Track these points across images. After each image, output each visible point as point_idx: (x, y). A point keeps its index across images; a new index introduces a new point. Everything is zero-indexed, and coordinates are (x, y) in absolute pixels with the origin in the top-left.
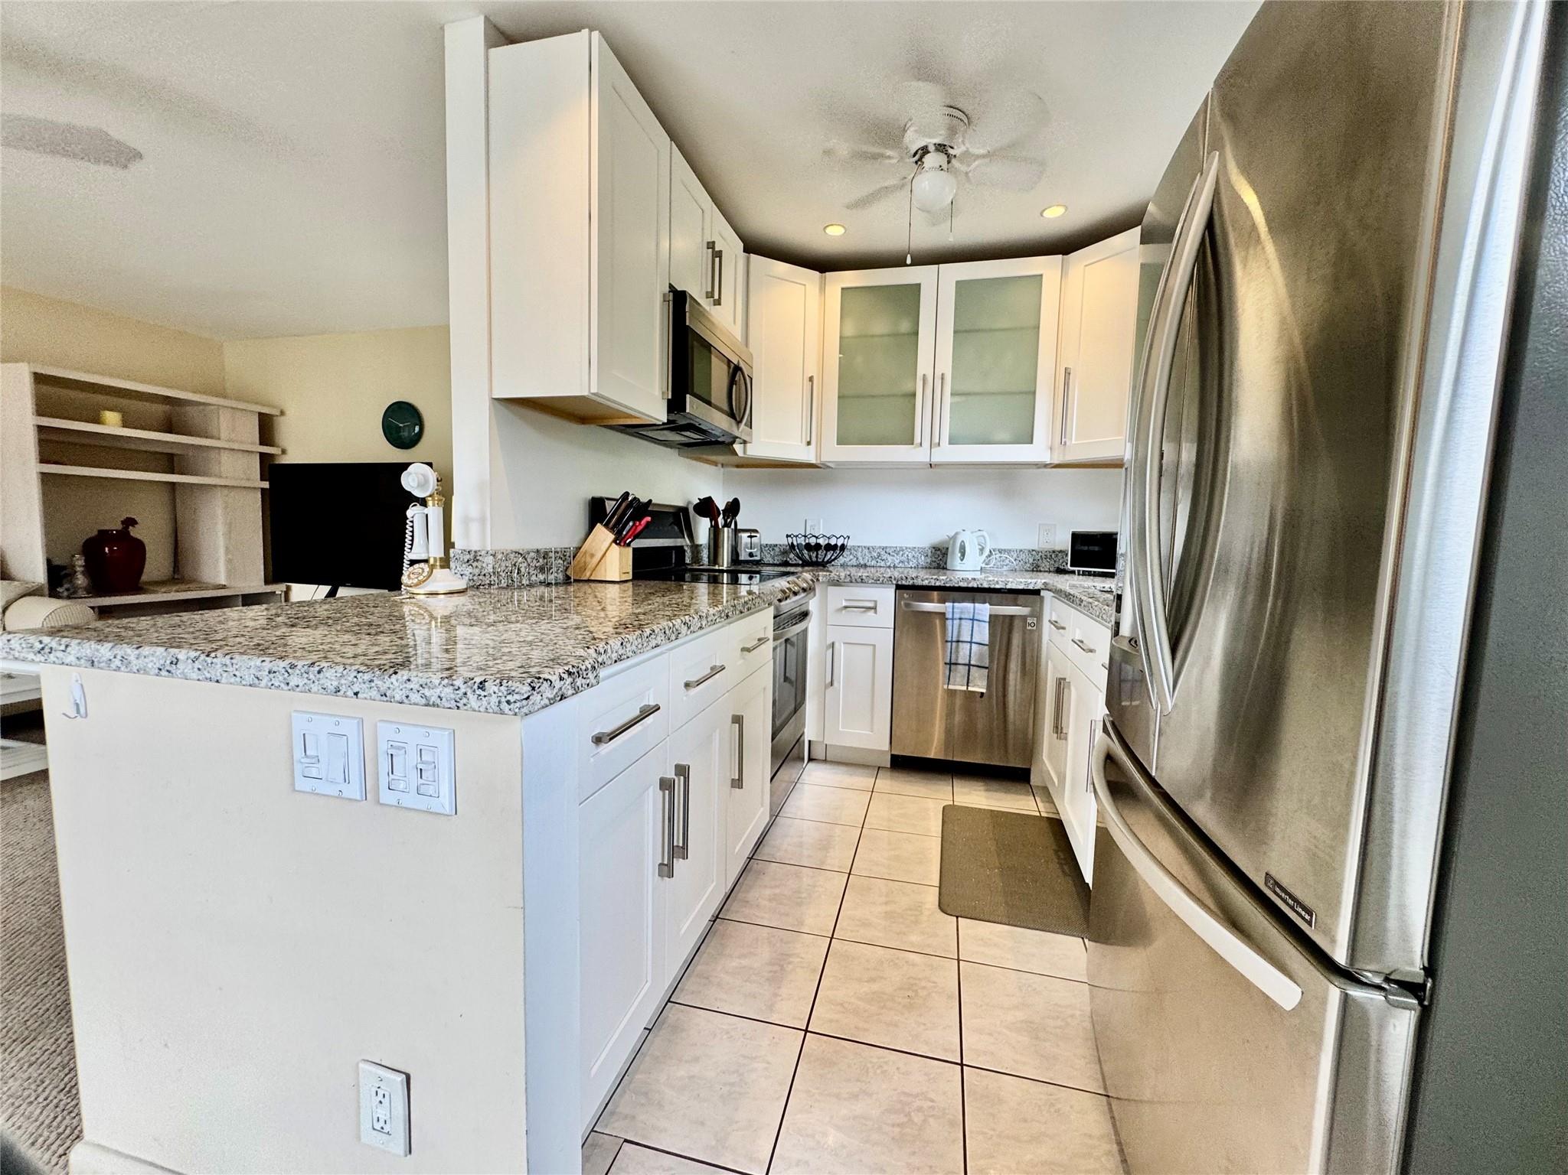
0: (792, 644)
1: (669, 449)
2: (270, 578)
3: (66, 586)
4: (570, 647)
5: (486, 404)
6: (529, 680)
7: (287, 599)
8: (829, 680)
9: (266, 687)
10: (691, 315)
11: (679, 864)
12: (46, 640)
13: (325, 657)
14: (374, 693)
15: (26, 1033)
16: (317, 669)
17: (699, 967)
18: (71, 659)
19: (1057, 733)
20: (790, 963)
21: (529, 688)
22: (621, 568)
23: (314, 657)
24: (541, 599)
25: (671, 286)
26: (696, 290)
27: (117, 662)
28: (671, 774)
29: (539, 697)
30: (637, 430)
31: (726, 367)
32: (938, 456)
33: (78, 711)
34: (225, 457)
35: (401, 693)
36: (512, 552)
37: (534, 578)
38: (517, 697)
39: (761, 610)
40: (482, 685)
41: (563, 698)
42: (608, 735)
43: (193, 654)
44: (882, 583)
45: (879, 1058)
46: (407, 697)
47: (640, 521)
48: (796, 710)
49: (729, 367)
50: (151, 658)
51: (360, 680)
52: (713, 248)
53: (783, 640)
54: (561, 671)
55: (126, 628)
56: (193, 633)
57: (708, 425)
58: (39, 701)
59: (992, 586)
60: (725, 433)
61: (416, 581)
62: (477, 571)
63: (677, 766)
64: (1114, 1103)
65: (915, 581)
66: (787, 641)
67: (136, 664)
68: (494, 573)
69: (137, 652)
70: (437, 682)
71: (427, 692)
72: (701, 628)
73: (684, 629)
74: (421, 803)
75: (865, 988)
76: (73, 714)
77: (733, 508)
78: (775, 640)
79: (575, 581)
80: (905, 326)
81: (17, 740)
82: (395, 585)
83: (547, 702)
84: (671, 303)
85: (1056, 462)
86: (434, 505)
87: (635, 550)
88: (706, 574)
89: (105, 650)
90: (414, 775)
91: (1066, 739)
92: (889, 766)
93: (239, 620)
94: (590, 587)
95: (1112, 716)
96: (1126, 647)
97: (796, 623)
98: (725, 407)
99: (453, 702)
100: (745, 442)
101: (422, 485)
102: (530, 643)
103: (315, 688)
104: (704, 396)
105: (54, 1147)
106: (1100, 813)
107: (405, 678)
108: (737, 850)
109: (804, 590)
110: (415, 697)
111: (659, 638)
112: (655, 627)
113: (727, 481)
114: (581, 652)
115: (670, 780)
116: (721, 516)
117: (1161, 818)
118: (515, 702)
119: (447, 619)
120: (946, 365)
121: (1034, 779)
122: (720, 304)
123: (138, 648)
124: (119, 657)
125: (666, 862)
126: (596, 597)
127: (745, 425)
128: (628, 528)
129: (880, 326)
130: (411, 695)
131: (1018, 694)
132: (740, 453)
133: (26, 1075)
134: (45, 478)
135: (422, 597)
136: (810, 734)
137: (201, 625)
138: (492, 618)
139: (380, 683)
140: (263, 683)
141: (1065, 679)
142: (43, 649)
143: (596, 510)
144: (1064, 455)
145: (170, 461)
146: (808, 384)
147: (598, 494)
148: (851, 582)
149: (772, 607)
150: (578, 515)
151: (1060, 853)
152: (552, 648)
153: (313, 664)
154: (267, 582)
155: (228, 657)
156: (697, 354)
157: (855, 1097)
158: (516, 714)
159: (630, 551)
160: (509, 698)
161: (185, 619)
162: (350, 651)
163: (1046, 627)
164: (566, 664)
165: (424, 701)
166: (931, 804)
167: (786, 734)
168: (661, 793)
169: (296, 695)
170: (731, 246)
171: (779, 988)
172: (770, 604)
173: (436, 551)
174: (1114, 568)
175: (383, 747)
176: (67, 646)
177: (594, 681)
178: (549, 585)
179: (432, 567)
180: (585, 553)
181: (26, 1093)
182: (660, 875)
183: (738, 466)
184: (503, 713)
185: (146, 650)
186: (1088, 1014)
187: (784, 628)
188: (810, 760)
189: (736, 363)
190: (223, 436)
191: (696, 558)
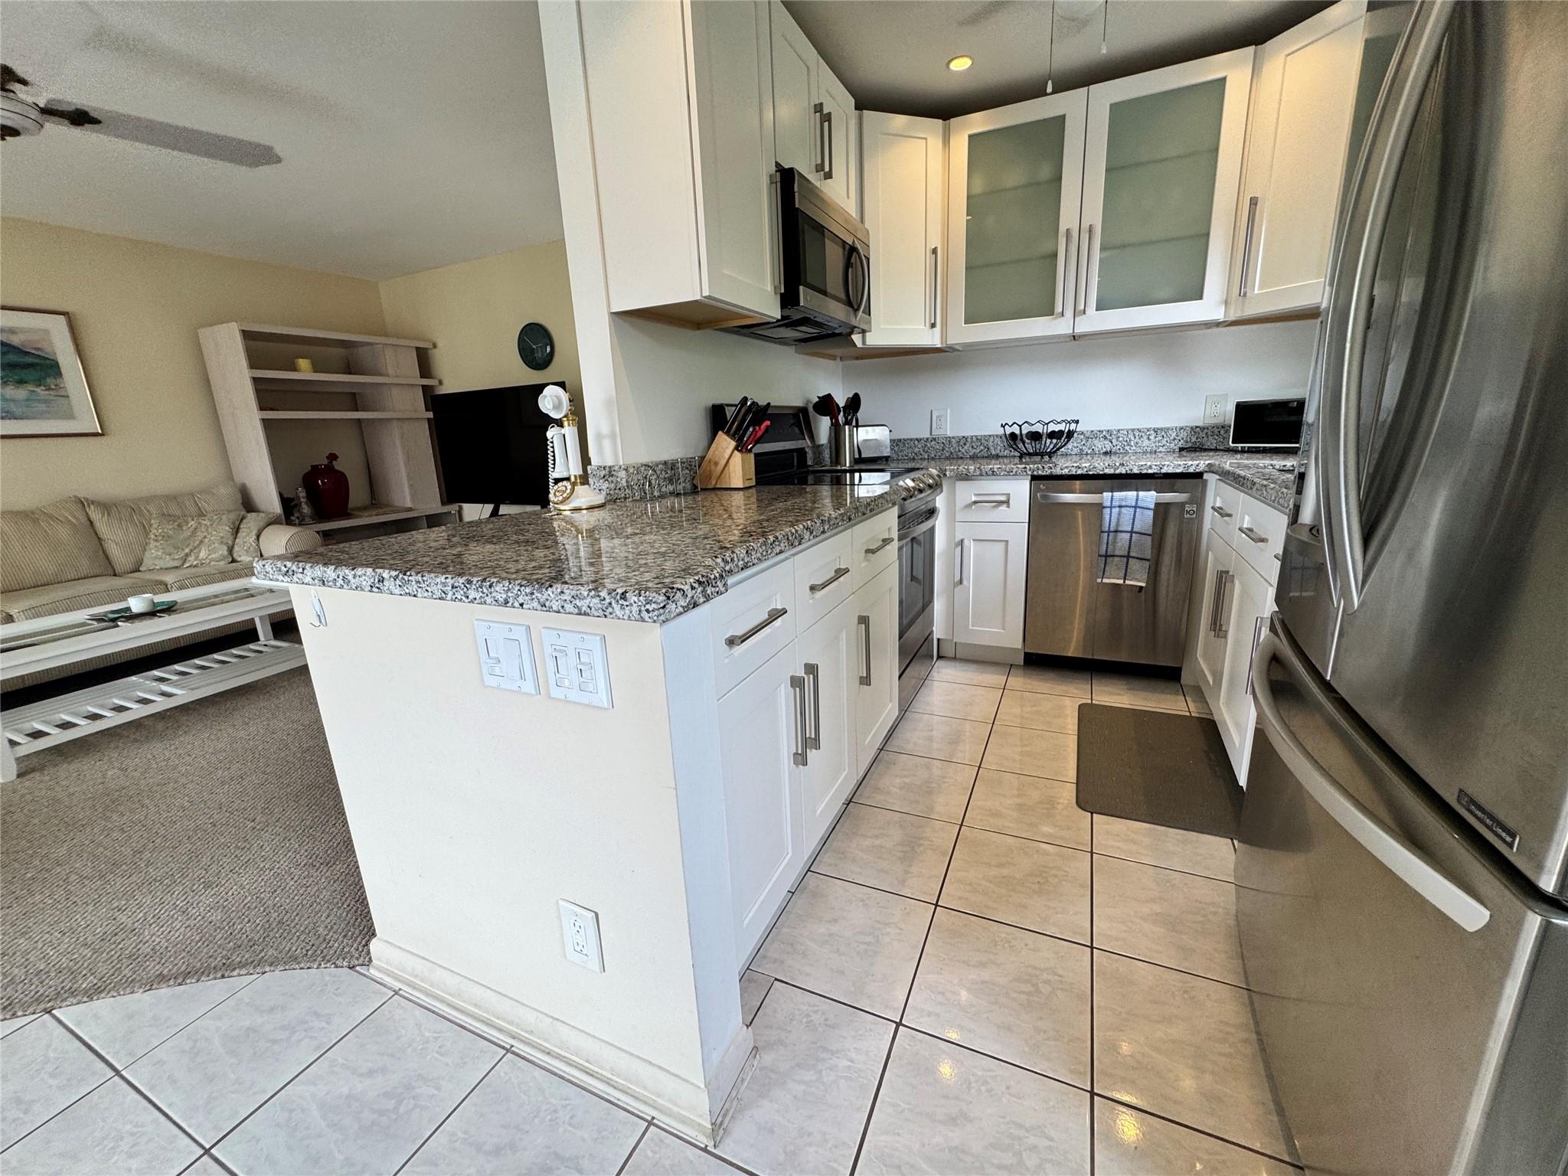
0: (919, 543)
1: (786, 347)
2: (445, 500)
3: (296, 515)
4: (699, 557)
5: (605, 321)
6: (664, 591)
7: (461, 519)
8: (957, 578)
9: (452, 600)
10: (802, 196)
11: (812, 754)
12: (289, 564)
13: (493, 573)
14: (535, 604)
15: (328, 859)
16: (488, 583)
17: (835, 844)
18: (308, 579)
19: (1215, 631)
20: (920, 845)
21: (664, 598)
22: (744, 475)
23: (485, 573)
24: (671, 511)
25: (777, 164)
26: (804, 166)
27: (340, 581)
28: (801, 673)
29: (674, 605)
30: (752, 329)
31: (841, 250)
32: (1084, 326)
33: (321, 622)
34: (395, 392)
35: (557, 603)
36: (642, 465)
37: (664, 489)
38: (654, 606)
39: (885, 510)
40: (624, 596)
41: (695, 605)
42: (740, 638)
43: (394, 573)
44: (1016, 475)
45: (1008, 934)
46: (563, 607)
47: (760, 426)
48: (923, 609)
49: (844, 248)
50: (364, 577)
51: (523, 593)
52: (821, 111)
53: (909, 539)
54: (692, 580)
55: (343, 552)
56: (391, 554)
57: (825, 317)
58: (292, 611)
59: (1144, 472)
60: (842, 324)
61: (561, 498)
62: (612, 486)
63: (806, 665)
64: (1255, 997)
65: (1053, 470)
66: (913, 539)
67: (354, 582)
68: (628, 487)
69: (353, 573)
70: (586, 593)
71: (578, 602)
72: (823, 532)
73: (807, 535)
74: (585, 698)
75: (994, 872)
76: (318, 624)
77: (854, 403)
78: (899, 540)
79: (702, 489)
80: (1045, 172)
81: (283, 640)
82: (544, 502)
83: (681, 609)
84: (779, 184)
85: (1232, 317)
86: (569, 425)
87: (756, 455)
88: (829, 475)
89: (330, 572)
90: (575, 674)
91: (1225, 637)
92: (1022, 663)
93: (424, 542)
94: (716, 495)
95: (1281, 614)
96: (1305, 536)
97: (922, 522)
98: (843, 296)
99: (600, 611)
100: (863, 332)
101: (557, 407)
102: (663, 554)
103: (489, 600)
104: (821, 286)
105: (359, 939)
106: (1260, 718)
107: (559, 590)
108: (867, 742)
109: (930, 486)
110: (569, 607)
111: (782, 545)
112: (778, 534)
113: (847, 375)
114: (709, 562)
115: (799, 678)
116: (842, 413)
117: (1333, 725)
118: (653, 611)
119: (591, 532)
120: (1095, 215)
121: (1186, 678)
122: (831, 177)
123: (353, 569)
124: (341, 577)
125: (800, 752)
126: (722, 505)
127: (864, 312)
128: (748, 433)
129: (1014, 177)
130: (566, 605)
131: (1171, 589)
132: (859, 344)
133: (333, 888)
134: (265, 422)
135: (568, 513)
136: (938, 632)
137: (396, 547)
138: (629, 530)
139: (539, 595)
140: (449, 597)
141: (1228, 572)
142: (288, 571)
143: (718, 419)
144: (1242, 310)
145: (354, 400)
146: (930, 257)
147: (718, 402)
148: (981, 475)
149: (896, 507)
150: (699, 425)
151: (1211, 755)
152: (683, 559)
153: (485, 579)
154: (443, 503)
155: (420, 575)
156: (809, 237)
157: (983, 965)
158: (655, 622)
159: (752, 456)
160: (648, 607)
161: (384, 542)
162: (512, 567)
163: (1209, 514)
164: (697, 574)
165: (576, 611)
166: (1068, 702)
167: (913, 632)
168: (792, 690)
169: (475, 606)
170: (841, 103)
171: (911, 866)
172: (894, 504)
173: (575, 469)
174: (1297, 443)
175: (548, 650)
176: (303, 569)
177: (723, 589)
178: (678, 495)
179: (574, 484)
180: (710, 461)
181: (335, 901)
182: (796, 763)
183: (857, 358)
184: (643, 620)
185: (360, 571)
186: (1233, 912)
187: (909, 528)
188: (939, 657)
189: (851, 243)
190: (391, 372)
191: (818, 459)
